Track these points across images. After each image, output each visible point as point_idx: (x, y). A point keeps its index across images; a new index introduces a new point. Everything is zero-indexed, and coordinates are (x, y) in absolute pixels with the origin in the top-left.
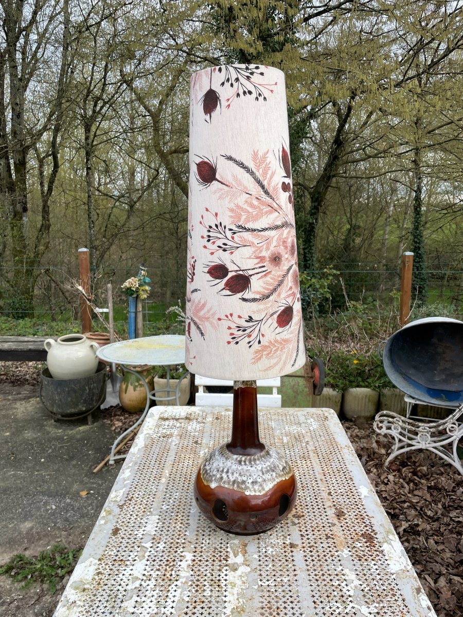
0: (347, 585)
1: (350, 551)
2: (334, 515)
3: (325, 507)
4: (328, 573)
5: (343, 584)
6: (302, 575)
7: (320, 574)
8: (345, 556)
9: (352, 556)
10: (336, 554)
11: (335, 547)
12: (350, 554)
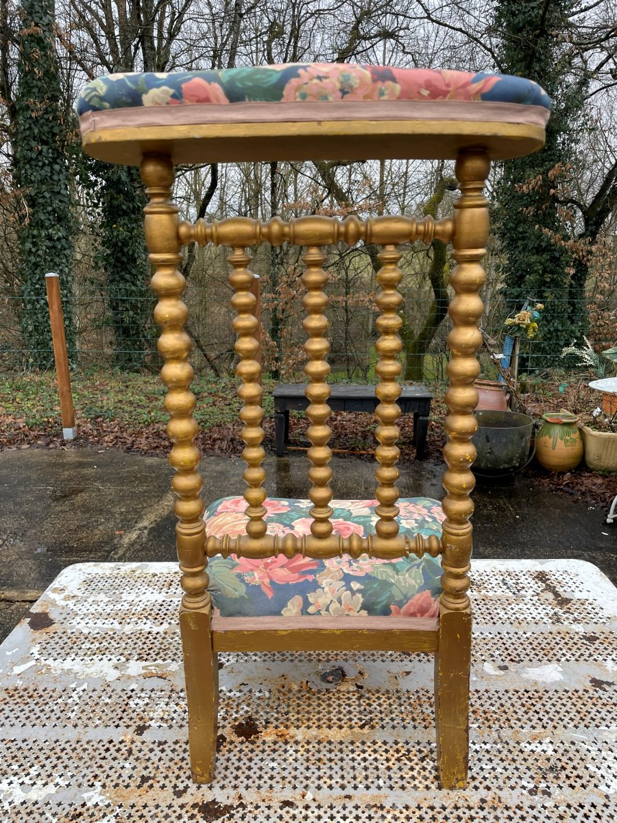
0: (22, 783)
1: (97, 805)
2: (209, 798)
3: (242, 790)
4: (60, 766)
5: (27, 780)
6: (71, 734)
7: (63, 755)
8: (85, 795)
9: (84, 805)
10: (98, 784)
11: (117, 785)
12: (89, 804)
